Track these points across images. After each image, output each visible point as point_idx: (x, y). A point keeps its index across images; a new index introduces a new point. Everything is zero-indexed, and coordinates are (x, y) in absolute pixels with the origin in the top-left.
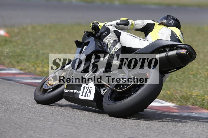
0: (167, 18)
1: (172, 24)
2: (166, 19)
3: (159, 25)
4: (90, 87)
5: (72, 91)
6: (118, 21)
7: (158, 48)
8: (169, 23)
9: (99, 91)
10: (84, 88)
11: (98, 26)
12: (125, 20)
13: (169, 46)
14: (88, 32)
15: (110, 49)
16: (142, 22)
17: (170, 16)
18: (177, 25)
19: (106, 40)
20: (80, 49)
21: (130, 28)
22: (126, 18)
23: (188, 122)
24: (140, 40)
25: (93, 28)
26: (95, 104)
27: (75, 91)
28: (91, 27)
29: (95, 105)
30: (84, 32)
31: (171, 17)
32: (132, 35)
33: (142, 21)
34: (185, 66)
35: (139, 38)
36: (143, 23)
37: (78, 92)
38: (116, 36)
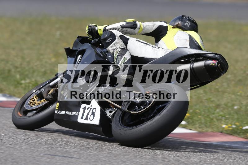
0: (182, 18)
1: (188, 26)
2: (180, 20)
3: (172, 28)
4: (92, 108)
5: (67, 113)
6: (123, 23)
7: (180, 59)
8: (185, 26)
10: (84, 108)
11: (96, 29)
12: (132, 21)
13: (194, 55)
15: (118, 60)
16: (152, 24)
17: (185, 16)
18: (194, 28)
19: (110, 48)
20: (73, 59)
21: (139, 32)
22: (133, 20)
23: (218, 152)
24: (153, 48)
26: (101, 129)
27: (72, 113)
28: (87, 31)
31: (186, 18)
32: (142, 41)
33: (152, 22)
35: (152, 45)
36: (154, 26)
37: (76, 114)
38: (123, 43)
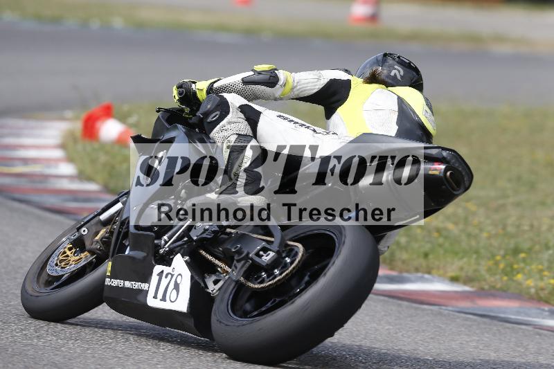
0: (383, 60)
2: (381, 63)
4: (176, 273)
5: (128, 284)
6: (248, 74)
8: (390, 77)
9: (203, 285)
10: (160, 275)
11: (194, 90)
12: (267, 69)
14: (167, 111)
16: (316, 77)
17: (391, 55)
19: (217, 135)
24: (315, 134)
25: (181, 100)
26: (191, 322)
27: (136, 285)
28: (176, 97)
29: (193, 326)
30: (158, 112)
31: (394, 59)
32: (292, 118)
33: (316, 72)
34: (440, 209)
35: (312, 127)
36: (319, 79)
37: (144, 286)
